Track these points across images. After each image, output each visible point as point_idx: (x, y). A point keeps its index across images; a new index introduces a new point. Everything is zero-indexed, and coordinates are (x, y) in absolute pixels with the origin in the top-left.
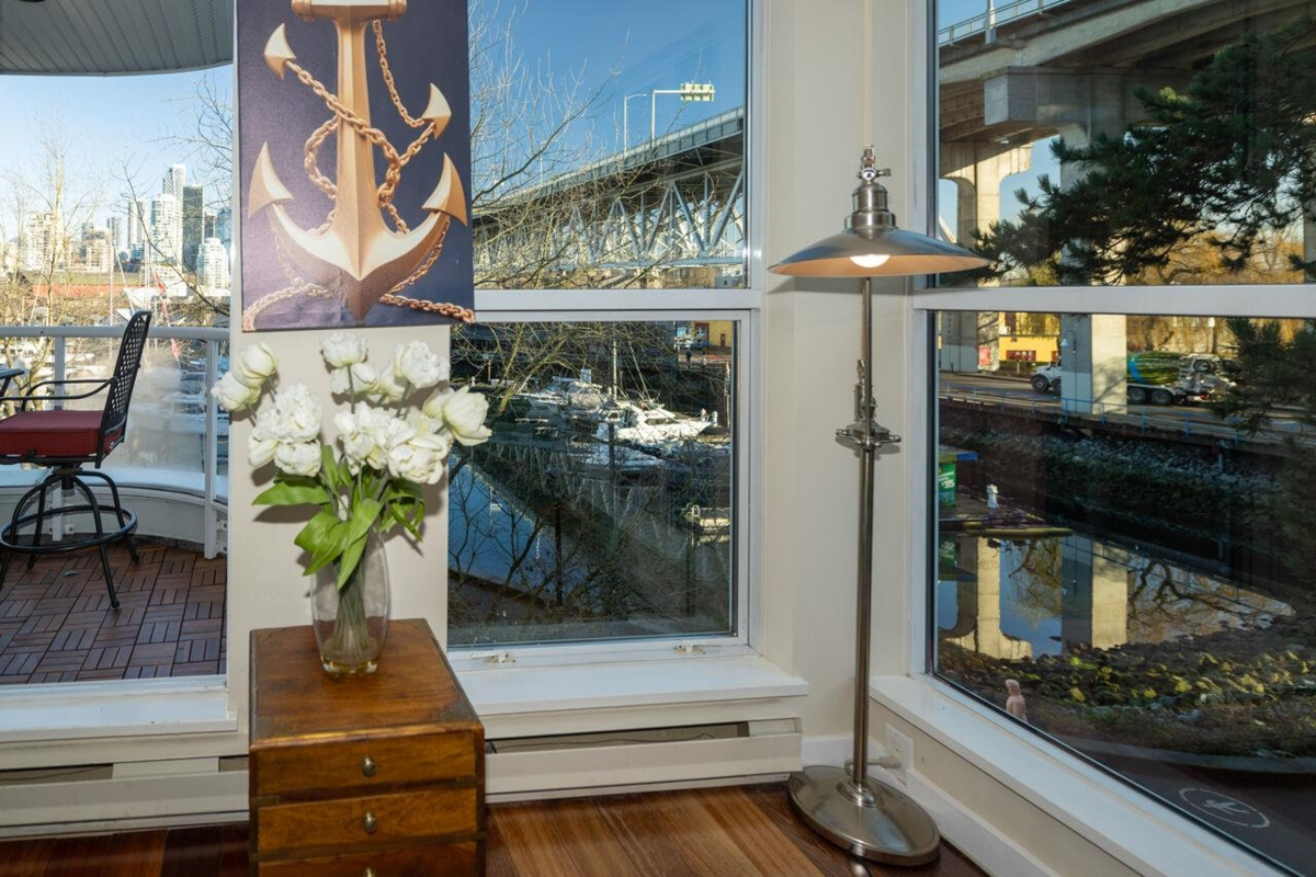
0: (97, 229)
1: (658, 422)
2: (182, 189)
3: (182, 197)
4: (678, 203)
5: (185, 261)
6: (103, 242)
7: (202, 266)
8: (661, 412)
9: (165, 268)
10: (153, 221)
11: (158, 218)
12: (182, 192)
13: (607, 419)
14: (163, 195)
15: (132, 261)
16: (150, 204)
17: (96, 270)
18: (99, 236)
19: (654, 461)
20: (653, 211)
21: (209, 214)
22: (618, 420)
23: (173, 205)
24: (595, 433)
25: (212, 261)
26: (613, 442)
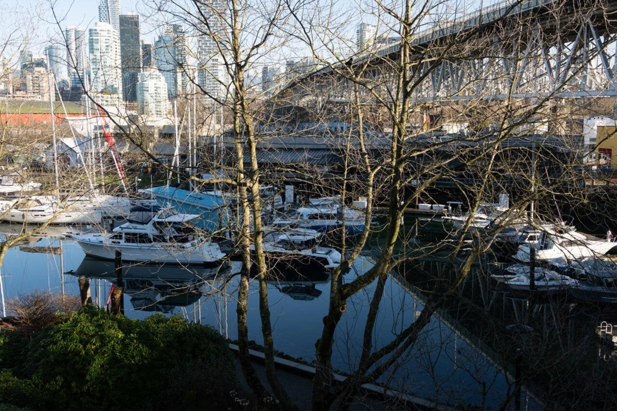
0: (36, 57)
1: (571, 243)
2: (117, 17)
3: (118, 25)
4: (592, 36)
5: (125, 91)
6: (42, 69)
7: (142, 94)
8: (574, 234)
9: (105, 96)
10: (92, 50)
11: (96, 46)
12: (118, 21)
13: (526, 241)
14: (99, 23)
15: (72, 89)
16: (87, 33)
17: (38, 98)
18: (40, 64)
19: (570, 281)
20: (566, 44)
21: (146, 43)
22: (536, 242)
23: (110, 34)
24: (515, 253)
25: (152, 90)
26: (534, 263)
